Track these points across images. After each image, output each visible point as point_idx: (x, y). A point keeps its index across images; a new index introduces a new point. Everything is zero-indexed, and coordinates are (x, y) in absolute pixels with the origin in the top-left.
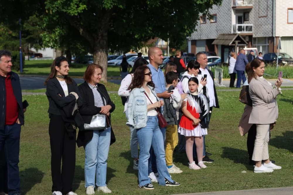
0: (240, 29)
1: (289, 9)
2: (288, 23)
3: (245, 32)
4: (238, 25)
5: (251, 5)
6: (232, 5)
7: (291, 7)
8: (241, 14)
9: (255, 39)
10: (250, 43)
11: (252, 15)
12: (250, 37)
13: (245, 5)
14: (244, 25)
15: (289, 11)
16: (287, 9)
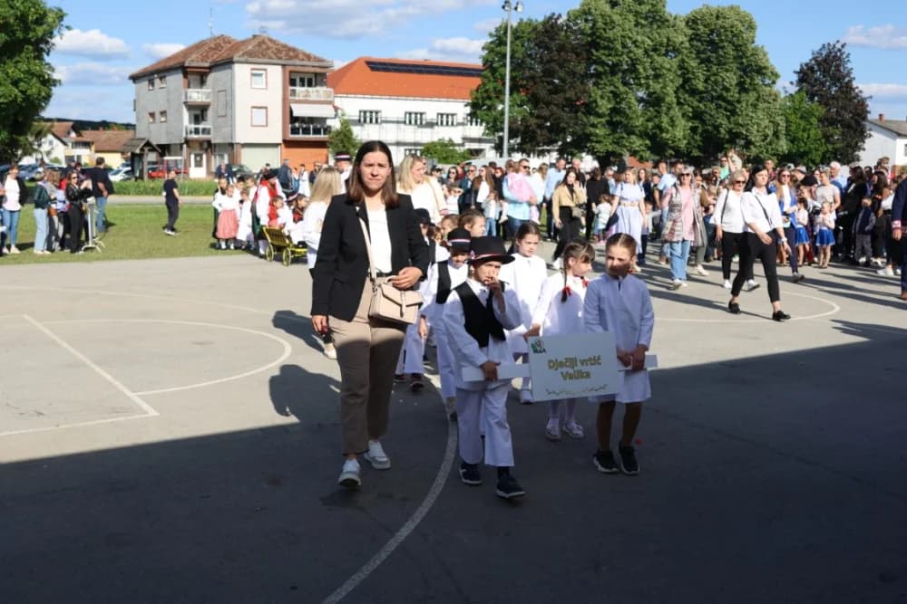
0: (197, 131)
1: (253, 107)
2: (252, 126)
3: (201, 136)
4: (193, 126)
5: (208, 100)
6: (184, 100)
7: (254, 105)
8: (198, 112)
9: (215, 145)
10: (209, 150)
11: (210, 113)
12: (209, 142)
13: (200, 100)
14: (201, 126)
15: (254, 110)
16: (250, 106)
